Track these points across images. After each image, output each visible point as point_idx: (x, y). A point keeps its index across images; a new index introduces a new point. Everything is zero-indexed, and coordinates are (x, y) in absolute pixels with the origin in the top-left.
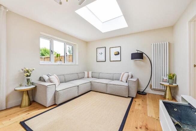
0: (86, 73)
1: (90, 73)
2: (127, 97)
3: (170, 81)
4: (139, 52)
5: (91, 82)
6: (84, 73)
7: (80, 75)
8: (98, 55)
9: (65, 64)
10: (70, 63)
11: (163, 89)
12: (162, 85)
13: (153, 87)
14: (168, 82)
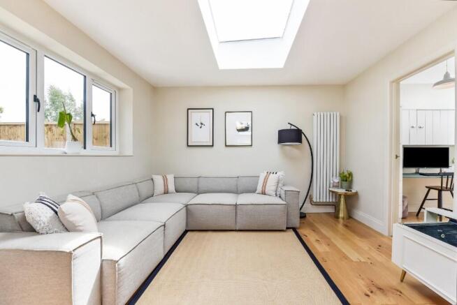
0: (159, 180)
1: (171, 179)
2: (285, 229)
3: (345, 184)
4: (293, 128)
5: (187, 206)
6: (152, 179)
7: (145, 189)
8: (193, 128)
9: (89, 151)
10: (104, 150)
11: (334, 200)
12: (333, 192)
13: (314, 200)
14: (342, 187)
